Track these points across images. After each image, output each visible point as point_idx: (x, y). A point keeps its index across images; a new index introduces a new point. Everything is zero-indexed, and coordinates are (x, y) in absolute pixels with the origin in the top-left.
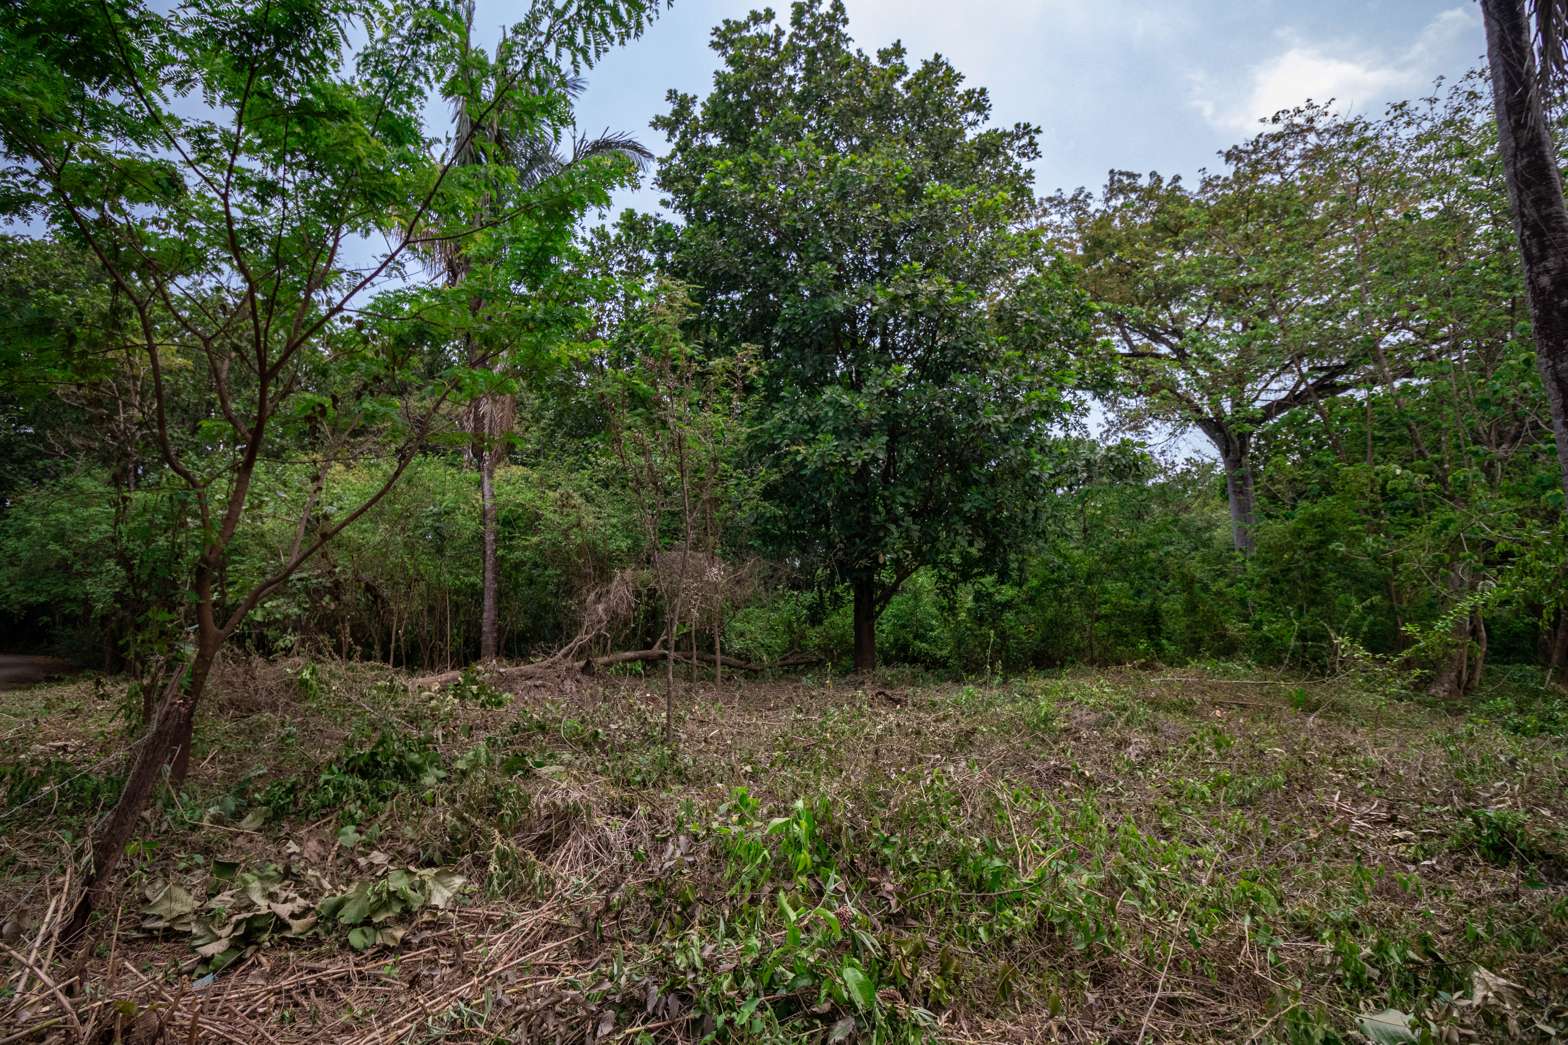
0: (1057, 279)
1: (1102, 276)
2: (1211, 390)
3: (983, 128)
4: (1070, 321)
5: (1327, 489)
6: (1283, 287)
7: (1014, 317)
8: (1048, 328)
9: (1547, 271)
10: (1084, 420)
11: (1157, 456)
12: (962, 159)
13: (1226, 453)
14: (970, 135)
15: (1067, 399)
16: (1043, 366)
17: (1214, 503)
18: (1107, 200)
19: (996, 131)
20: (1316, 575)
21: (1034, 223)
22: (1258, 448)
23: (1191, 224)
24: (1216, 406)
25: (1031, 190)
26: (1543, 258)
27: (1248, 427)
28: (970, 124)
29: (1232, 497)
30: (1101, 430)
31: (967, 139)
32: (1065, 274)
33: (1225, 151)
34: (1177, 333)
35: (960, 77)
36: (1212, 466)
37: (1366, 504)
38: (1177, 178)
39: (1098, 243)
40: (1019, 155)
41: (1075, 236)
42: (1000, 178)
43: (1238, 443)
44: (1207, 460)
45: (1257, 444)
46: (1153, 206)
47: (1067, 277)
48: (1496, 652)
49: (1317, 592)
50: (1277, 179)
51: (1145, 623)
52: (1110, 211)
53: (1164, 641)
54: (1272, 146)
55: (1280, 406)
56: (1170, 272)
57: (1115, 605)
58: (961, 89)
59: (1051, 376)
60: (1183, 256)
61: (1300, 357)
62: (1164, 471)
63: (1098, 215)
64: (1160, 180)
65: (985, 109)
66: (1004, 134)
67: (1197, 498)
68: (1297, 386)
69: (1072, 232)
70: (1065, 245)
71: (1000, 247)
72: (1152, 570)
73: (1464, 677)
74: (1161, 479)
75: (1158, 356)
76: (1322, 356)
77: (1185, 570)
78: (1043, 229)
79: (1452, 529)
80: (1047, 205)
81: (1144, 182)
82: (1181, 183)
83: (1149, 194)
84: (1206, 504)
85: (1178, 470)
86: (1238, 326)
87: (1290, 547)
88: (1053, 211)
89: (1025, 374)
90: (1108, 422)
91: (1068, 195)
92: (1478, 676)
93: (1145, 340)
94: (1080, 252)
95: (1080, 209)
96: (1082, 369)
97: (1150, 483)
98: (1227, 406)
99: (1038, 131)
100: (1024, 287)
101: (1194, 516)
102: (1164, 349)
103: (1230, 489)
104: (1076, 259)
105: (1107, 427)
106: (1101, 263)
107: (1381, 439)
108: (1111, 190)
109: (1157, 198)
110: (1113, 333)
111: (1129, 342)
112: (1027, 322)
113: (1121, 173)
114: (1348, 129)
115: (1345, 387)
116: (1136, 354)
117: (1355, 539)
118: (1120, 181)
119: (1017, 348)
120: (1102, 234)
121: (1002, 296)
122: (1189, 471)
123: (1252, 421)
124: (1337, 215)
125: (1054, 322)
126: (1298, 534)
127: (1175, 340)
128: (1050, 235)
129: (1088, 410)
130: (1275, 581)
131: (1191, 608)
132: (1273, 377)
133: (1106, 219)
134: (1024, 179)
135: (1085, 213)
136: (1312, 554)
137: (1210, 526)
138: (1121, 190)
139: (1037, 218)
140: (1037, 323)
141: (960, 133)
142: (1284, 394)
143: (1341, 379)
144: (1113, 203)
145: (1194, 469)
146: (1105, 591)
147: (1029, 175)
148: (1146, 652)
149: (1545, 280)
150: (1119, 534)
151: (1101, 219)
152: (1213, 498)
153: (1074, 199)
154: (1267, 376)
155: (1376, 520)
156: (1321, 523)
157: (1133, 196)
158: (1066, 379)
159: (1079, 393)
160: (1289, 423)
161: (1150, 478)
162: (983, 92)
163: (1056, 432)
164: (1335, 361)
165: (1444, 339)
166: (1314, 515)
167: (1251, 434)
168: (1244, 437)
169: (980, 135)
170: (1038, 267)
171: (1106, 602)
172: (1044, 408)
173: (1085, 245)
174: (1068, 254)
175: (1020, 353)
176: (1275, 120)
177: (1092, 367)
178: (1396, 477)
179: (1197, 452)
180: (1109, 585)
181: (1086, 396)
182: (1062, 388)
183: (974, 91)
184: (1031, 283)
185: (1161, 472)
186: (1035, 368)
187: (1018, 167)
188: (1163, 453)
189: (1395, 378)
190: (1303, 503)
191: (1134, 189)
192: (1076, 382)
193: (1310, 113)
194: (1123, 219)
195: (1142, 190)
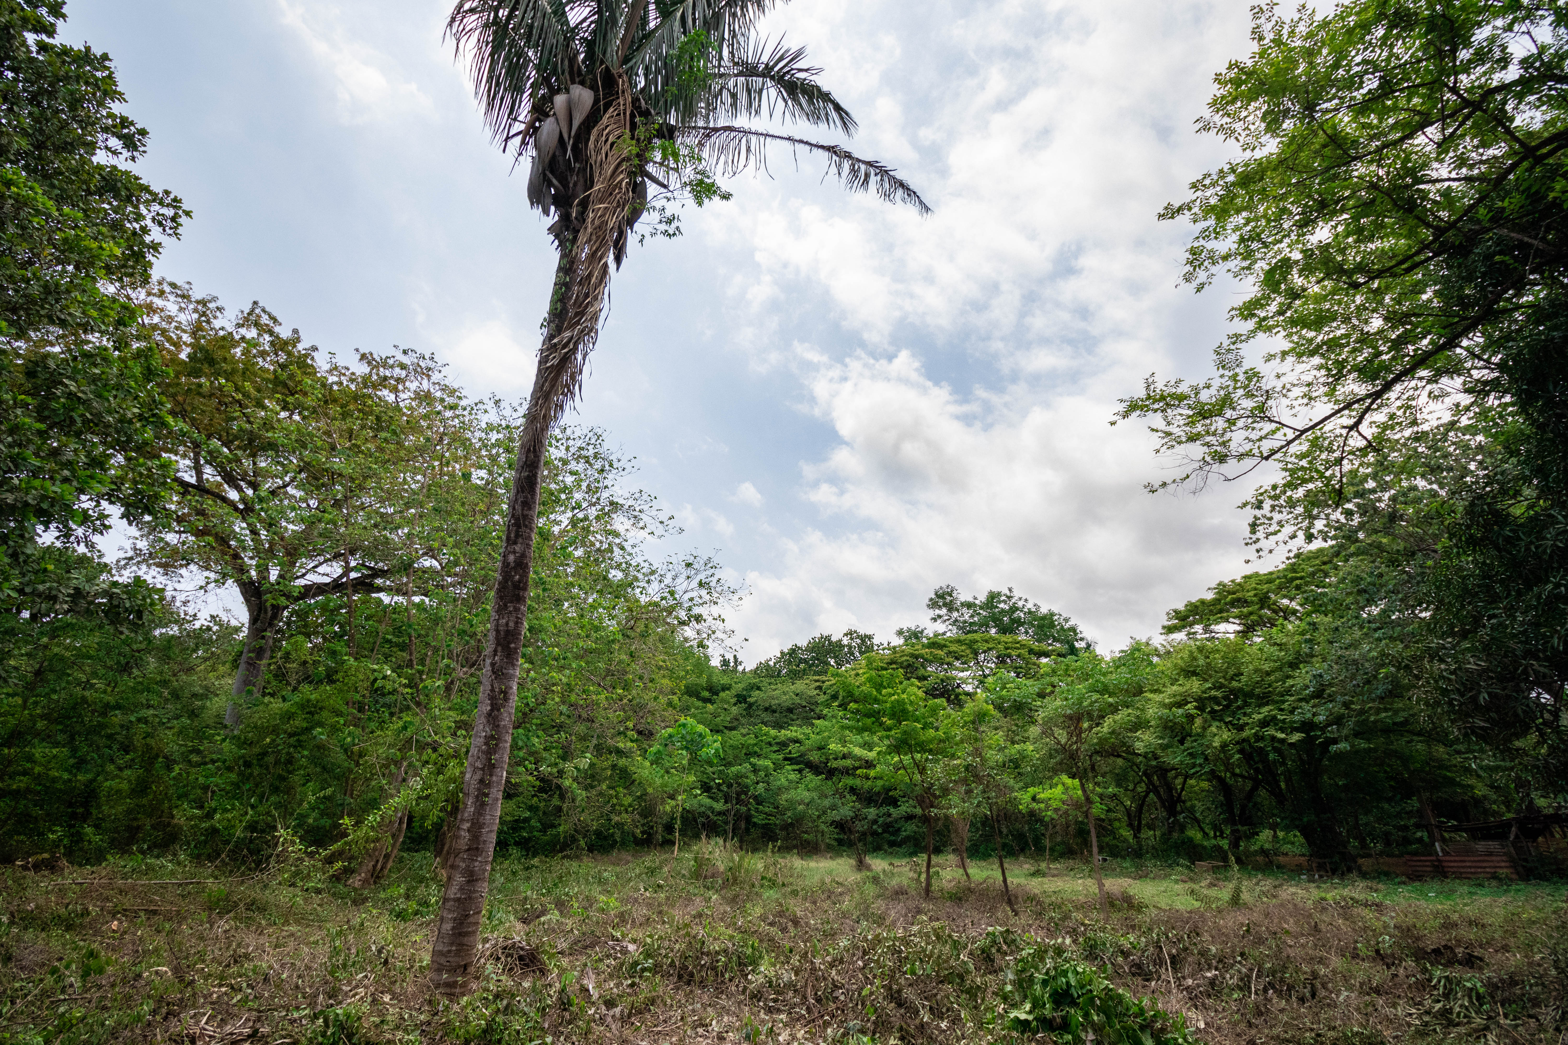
0: (137, 370)
1: (200, 394)
2: (266, 554)
3: (122, 163)
4: (130, 422)
5: (330, 678)
6: (361, 488)
7: (55, 380)
8: (99, 415)
9: (514, 552)
10: (96, 538)
11: (178, 604)
12: (76, 173)
13: (254, 620)
14: (101, 158)
15: (85, 505)
16: (69, 455)
17: (221, 669)
18: (239, 326)
19: (137, 178)
20: (290, 761)
21: (143, 296)
22: (288, 624)
23: (305, 394)
24: (263, 571)
25: (150, 264)
26: (515, 543)
27: (283, 601)
28: (107, 148)
29: (243, 666)
30: (122, 555)
31: (95, 160)
32: (149, 369)
33: (362, 351)
34: (255, 486)
35: (119, 96)
36: (237, 630)
37: (358, 697)
38: (315, 349)
39: (210, 361)
40: (153, 220)
41: (186, 338)
42: (116, 226)
43: (270, 613)
44: (234, 623)
45: (289, 618)
46: (282, 358)
47: (149, 374)
48: (413, 840)
49: (283, 779)
50: (391, 398)
51: (70, 805)
52: (237, 337)
53: (89, 830)
54: (397, 371)
55: (320, 589)
56: (267, 425)
57: (38, 778)
58: (116, 108)
59: (73, 471)
60: (290, 417)
61: (352, 552)
62: (180, 622)
63: (221, 333)
64: (298, 340)
65: (135, 148)
66: (146, 189)
67: (206, 660)
68: (341, 577)
69: (185, 331)
70: (169, 340)
71: (76, 294)
72: (110, 737)
73: (379, 866)
74: (174, 630)
75: (225, 500)
76: (372, 556)
77: (152, 742)
78: (151, 309)
79: (409, 733)
80: (167, 289)
81: (284, 332)
82: (315, 354)
83: (280, 345)
84: (214, 669)
85: (197, 624)
86: (313, 503)
87: (275, 731)
88: (172, 298)
89: (37, 455)
90: (135, 549)
91: (197, 294)
92: (390, 864)
93: (219, 478)
94: (183, 356)
95: (204, 314)
96: (122, 480)
97: (157, 633)
98: (274, 574)
99: (188, 214)
100: (87, 355)
101: (194, 682)
102: (233, 495)
103: (244, 658)
104: (174, 360)
105: (130, 553)
106: (203, 380)
107: (389, 641)
108: (246, 319)
109: (289, 354)
110: (184, 456)
111: (199, 473)
112: (70, 395)
113: (264, 311)
114: (452, 392)
115: (379, 589)
116: (201, 488)
117: (335, 729)
118: (259, 316)
119: (41, 419)
120: (219, 354)
121: (57, 349)
122: (209, 629)
123: (288, 596)
124: (421, 450)
125: (110, 413)
126: (289, 716)
127: (250, 492)
128: (156, 319)
129: (107, 527)
130: (248, 764)
131: (141, 788)
132: (325, 561)
133: (228, 341)
134: (149, 247)
135: (208, 322)
136: (292, 740)
137: (208, 693)
138: (257, 324)
139: (149, 294)
140: (86, 403)
141: (92, 147)
142: (327, 580)
143: (379, 581)
144: (243, 331)
145: (215, 628)
146: (30, 758)
147: (155, 247)
148: (56, 844)
149: (511, 558)
150: (88, 685)
151: (223, 338)
152: (224, 664)
153: (203, 302)
154: (322, 559)
155: (359, 715)
156: (311, 710)
157: (267, 337)
158: (94, 484)
159: (104, 504)
160: (324, 608)
161: (158, 626)
162: (143, 132)
163: (48, 537)
164: (381, 564)
165: (456, 575)
166: (309, 701)
167: (287, 607)
168: (277, 610)
169: (114, 168)
170: (121, 344)
171: (25, 773)
172: (45, 506)
173: (195, 353)
174: (169, 351)
175: (43, 427)
176: (405, 352)
177: (135, 482)
178: (385, 677)
179: (228, 611)
180: (39, 751)
181: (114, 511)
182: (82, 491)
183: (132, 123)
184: (98, 356)
185: (176, 622)
186: (55, 453)
187: (145, 230)
188: (185, 603)
189: (414, 593)
190: (306, 688)
191: (271, 333)
192: (105, 490)
193: (431, 364)
194: (246, 352)
195: (277, 337)
